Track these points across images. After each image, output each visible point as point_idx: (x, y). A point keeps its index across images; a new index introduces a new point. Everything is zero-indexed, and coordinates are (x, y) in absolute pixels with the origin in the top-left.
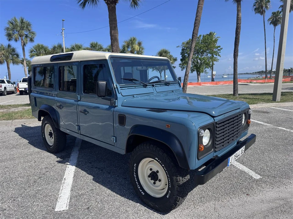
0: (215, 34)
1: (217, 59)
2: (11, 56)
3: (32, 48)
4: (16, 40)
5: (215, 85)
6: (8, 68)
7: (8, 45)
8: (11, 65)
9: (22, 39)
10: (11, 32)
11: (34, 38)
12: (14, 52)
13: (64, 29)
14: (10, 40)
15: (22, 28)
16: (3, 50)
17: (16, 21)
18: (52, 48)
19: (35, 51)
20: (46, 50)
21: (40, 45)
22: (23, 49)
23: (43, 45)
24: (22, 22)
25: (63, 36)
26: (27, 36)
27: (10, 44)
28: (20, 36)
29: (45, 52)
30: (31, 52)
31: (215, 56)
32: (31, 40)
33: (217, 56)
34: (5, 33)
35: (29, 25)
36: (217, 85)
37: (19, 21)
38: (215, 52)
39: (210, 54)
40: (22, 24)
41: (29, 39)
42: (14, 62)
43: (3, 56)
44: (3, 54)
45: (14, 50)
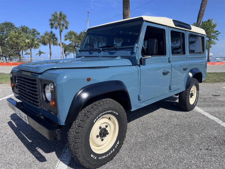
0: (213, 21)
1: (214, 42)
2: (52, 39)
3: (66, 33)
4: (56, 28)
5: (211, 65)
6: (50, 48)
7: (51, 32)
8: (52, 46)
9: (60, 27)
10: (53, 22)
11: (68, 26)
12: (54, 36)
13: (89, 20)
14: (52, 28)
15: (60, 19)
16: (47, 35)
17: (56, 14)
18: (80, 33)
19: (68, 36)
20: (75, 35)
21: (72, 31)
22: (60, 34)
23: (73, 32)
24: (61, 14)
25: (88, 24)
26: (63, 25)
27: (52, 31)
28: (59, 25)
29: (75, 37)
30: (66, 36)
31: (212, 40)
32: (66, 28)
33: (214, 39)
34: (49, 23)
35: (65, 17)
36: (213, 65)
37: (58, 13)
38: (213, 36)
39: (208, 38)
40: (60, 16)
41: (64, 27)
42: (55, 44)
43: (47, 39)
44: (47, 38)
45: (54, 35)
